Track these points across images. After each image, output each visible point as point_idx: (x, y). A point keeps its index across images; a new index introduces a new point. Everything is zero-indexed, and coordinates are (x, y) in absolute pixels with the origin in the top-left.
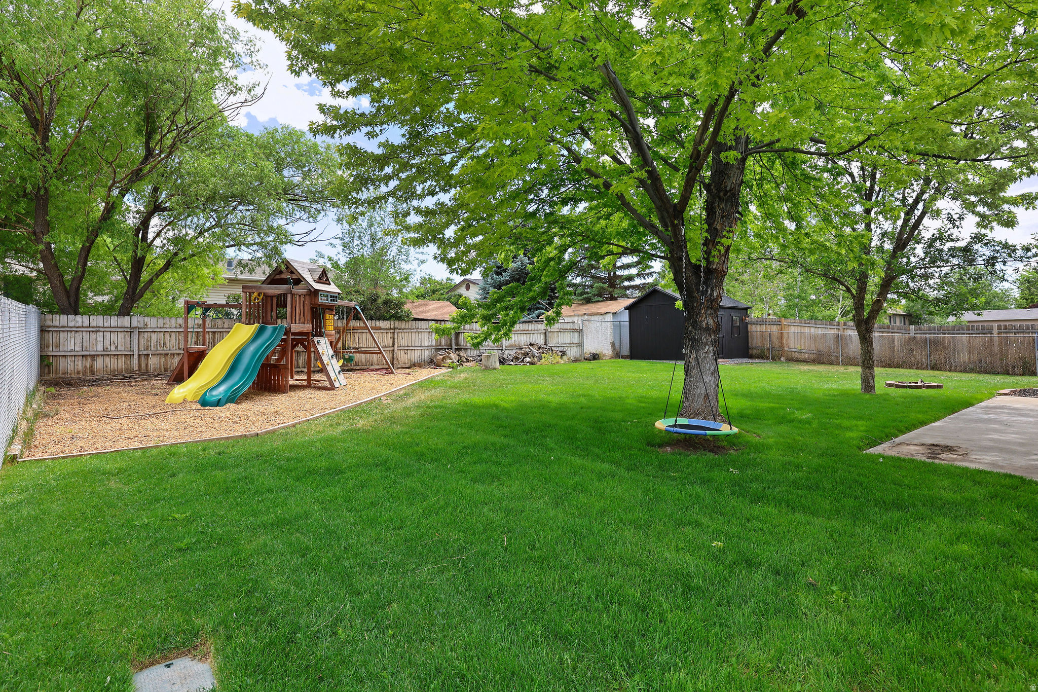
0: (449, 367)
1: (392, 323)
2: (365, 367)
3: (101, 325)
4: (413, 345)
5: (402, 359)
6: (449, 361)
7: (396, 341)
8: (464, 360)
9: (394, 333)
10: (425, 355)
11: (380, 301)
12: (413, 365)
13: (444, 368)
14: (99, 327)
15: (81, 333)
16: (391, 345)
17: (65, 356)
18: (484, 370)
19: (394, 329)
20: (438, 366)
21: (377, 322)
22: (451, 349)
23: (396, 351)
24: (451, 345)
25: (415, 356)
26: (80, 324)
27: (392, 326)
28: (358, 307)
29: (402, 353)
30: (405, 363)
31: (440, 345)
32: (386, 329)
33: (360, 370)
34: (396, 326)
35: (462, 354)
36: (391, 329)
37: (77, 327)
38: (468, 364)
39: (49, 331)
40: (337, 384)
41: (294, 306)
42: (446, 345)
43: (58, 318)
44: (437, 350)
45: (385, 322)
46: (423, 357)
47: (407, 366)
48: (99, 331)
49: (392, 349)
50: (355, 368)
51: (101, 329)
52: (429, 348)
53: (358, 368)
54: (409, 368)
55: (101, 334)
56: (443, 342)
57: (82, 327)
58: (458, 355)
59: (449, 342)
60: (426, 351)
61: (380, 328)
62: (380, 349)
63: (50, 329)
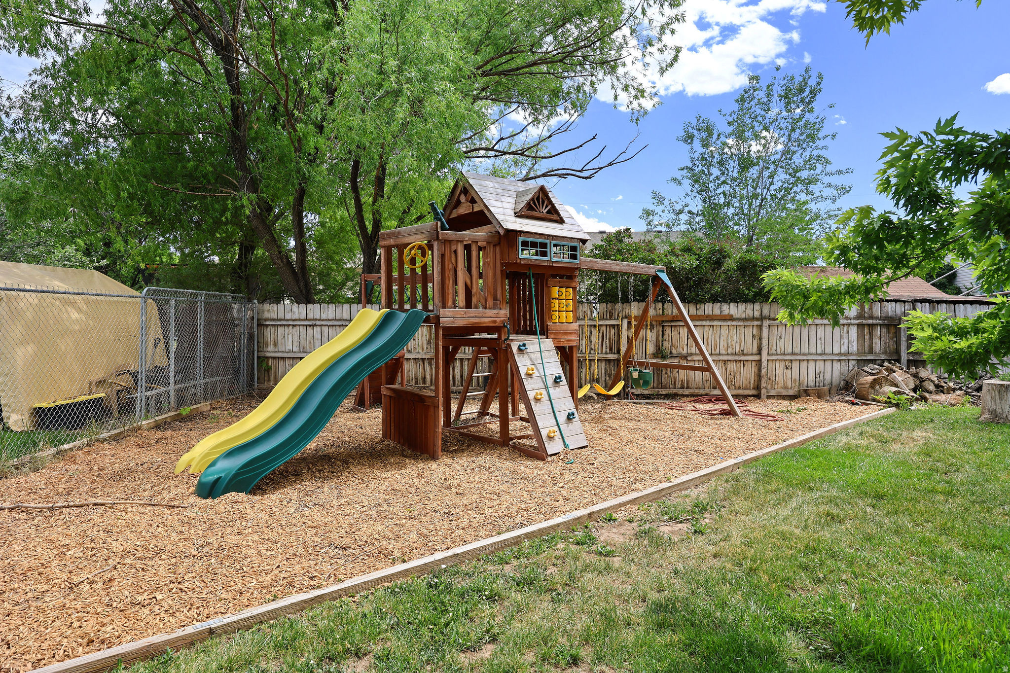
0: (889, 403)
1: (757, 306)
2: (702, 392)
3: (318, 317)
4: (804, 350)
5: (780, 379)
6: (889, 389)
7: (765, 342)
8: (931, 387)
9: (760, 327)
10: (834, 372)
11: (730, 264)
12: (801, 394)
13: (874, 407)
14: (316, 320)
15: (297, 327)
16: (755, 350)
17: (283, 358)
18: (987, 423)
19: (762, 318)
20: (862, 397)
21: (725, 307)
22: (898, 360)
23: (764, 363)
24: (898, 352)
25: (809, 374)
26: (296, 316)
27: (757, 314)
28: (664, 277)
29: (780, 367)
30: (785, 387)
31: (871, 351)
32: (745, 319)
33: (692, 396)
34: (766, 312)
35: (923, 373)
36: (753, 319)
37: (294, 320)
38: (942, 397)
39: (267, 326)
40: (551, 448)
41: (449, 267)
42: (885, 353)
43: (275, 309)
44: (861, 363)
45: (742, 307)
46: (828, 377)
47: (791, 392)
48: (315, 325)
49: (757, 358)
50: (680, 391)
51: (318, 323)
52: (843, 358)
53: (687, 392)
54: (792, 398)
55: (319, 328)
56: (878, 346)
57: (300, 320)
58: (915, 376)
59: (893, 346)
60: (836, 365)
61: (731, 318)
62: (705, 360)
63: (268, 323)
